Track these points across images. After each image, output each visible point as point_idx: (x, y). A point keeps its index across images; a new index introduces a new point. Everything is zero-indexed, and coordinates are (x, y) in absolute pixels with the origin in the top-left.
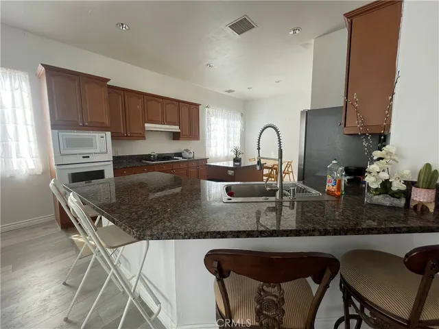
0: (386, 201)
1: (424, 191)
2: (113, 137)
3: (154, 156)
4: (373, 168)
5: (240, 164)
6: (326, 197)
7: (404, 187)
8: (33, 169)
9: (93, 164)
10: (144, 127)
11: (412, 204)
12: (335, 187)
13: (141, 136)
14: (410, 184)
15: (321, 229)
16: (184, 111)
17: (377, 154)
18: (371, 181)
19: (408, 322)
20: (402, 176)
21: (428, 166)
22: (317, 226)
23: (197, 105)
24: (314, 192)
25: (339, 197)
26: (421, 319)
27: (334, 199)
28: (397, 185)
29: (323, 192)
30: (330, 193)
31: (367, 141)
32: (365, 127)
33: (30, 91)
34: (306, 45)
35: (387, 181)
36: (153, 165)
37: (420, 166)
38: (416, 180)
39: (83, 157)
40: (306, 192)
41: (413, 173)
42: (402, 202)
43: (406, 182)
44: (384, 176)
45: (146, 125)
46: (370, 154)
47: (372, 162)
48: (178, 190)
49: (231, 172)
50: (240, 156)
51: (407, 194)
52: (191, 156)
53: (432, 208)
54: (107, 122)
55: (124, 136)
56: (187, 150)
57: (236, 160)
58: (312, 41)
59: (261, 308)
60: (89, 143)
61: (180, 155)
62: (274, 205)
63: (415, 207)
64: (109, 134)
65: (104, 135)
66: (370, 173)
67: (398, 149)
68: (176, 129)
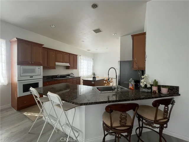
0: (146, 90)
1: (155, 87)
2: (44, 68)
3: (59, 76)
4: (142, 81)
5: (96, 79)
6: (130, 90)
7: (150, 86)
8: (3, 83)
9: (35, 80)
10: (55, 64)
11: (153, 91)
12: (132, 87)
13: (54, 67)
14: (152, 85)
15: (132, 99)
16: (72, 57)
17: (143, 77)
18: (142, 85)
19: (154, 121)
20: (150, 83)
21: (155, 80)
22: (130, 98)
23: (76, 55)
24: (126, 89)
25: (133, 90)
26: (157, 119)
27: (132, 90)
28: (149, 86)
29: (128, 88)
30: (130, 89)
31: (140, 72)
32: (139, 68)
33: (5, 47)
34: (118, 38)
35: (146, 84)
36: (59, 80)
37: (153, 80)
38: (153, 84)
39: (30, 77)
40: (123, 89)
41: (152, 82)
42: (150, 90)
43: (151, 85)
44: (145, 83)
45: (56, 63)
46: (141, 76)
47: (142, 79)
48: (68, 90)
49: (93, 82)
50: (96, 76)
51: (151, 88)
52: (74, 76)
53: (157, 92)
54: (41, 62)
55: (47, 68)
56: (72, 73)
57: (94, 78)
58: (120, 37)
59: (121, 120)
60: (33, 71)
61: (69, 75)
62: (114, 93)
63: (153, 92)
64: (42, 67)
65: (39, 67)
66: (141, 82)
67: (148, 75)
68: (68, 65)
